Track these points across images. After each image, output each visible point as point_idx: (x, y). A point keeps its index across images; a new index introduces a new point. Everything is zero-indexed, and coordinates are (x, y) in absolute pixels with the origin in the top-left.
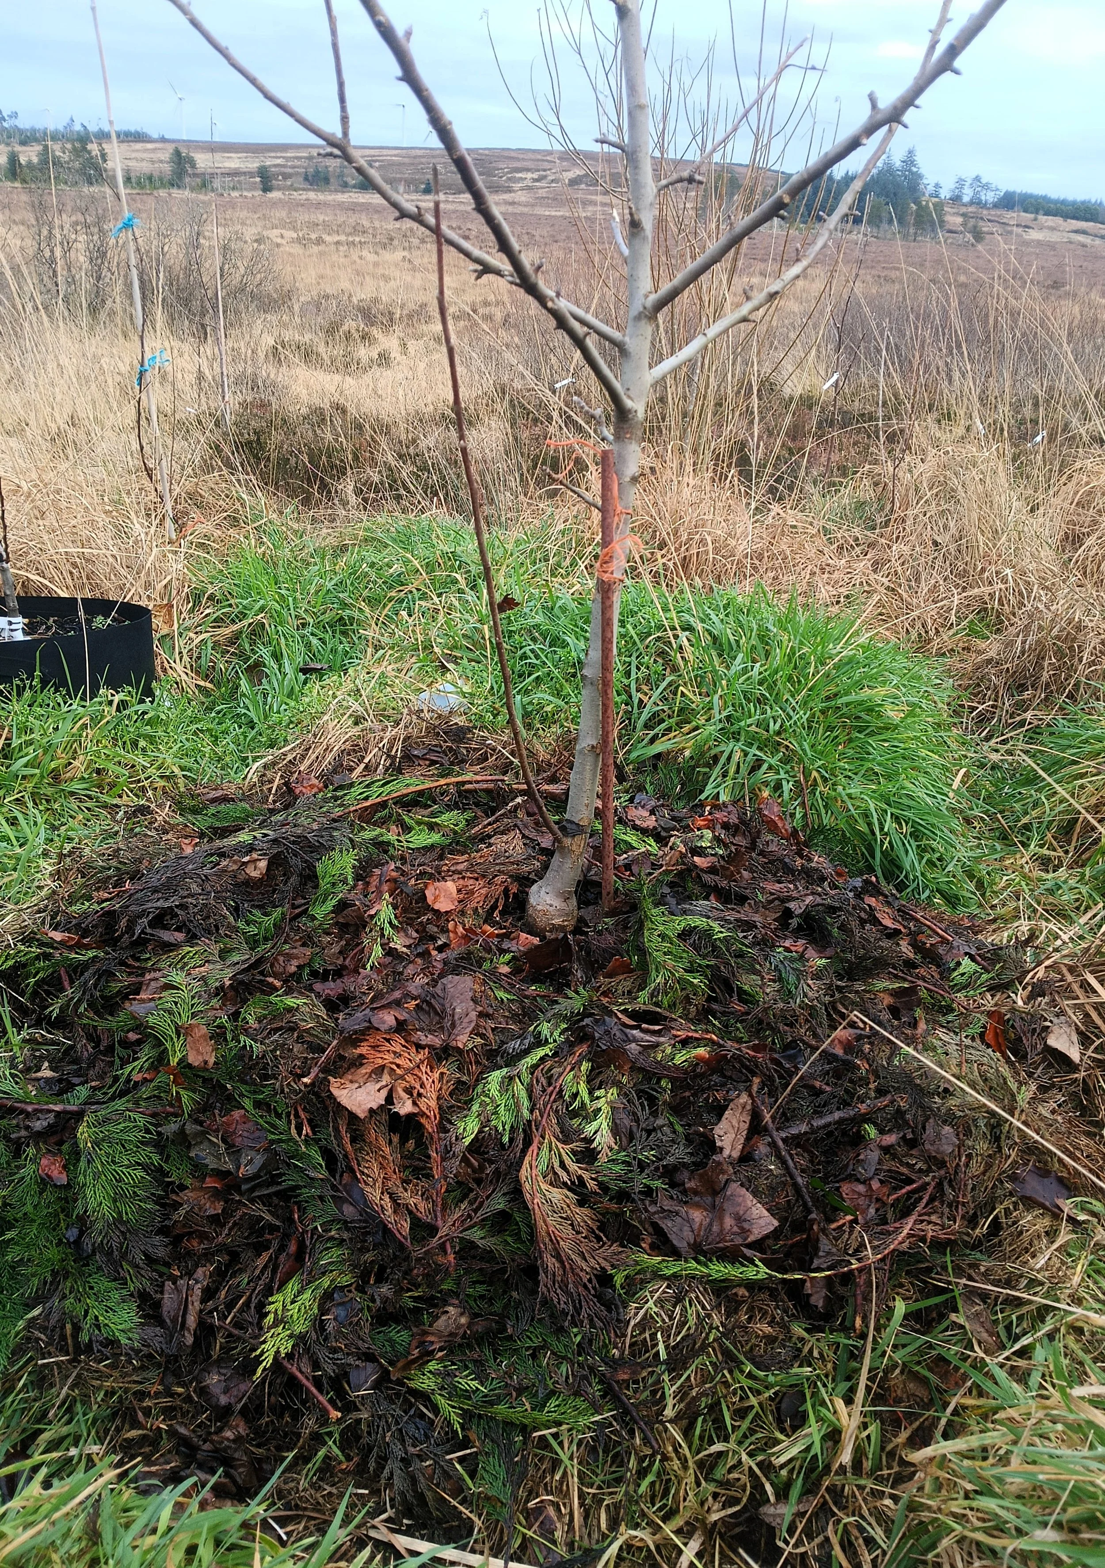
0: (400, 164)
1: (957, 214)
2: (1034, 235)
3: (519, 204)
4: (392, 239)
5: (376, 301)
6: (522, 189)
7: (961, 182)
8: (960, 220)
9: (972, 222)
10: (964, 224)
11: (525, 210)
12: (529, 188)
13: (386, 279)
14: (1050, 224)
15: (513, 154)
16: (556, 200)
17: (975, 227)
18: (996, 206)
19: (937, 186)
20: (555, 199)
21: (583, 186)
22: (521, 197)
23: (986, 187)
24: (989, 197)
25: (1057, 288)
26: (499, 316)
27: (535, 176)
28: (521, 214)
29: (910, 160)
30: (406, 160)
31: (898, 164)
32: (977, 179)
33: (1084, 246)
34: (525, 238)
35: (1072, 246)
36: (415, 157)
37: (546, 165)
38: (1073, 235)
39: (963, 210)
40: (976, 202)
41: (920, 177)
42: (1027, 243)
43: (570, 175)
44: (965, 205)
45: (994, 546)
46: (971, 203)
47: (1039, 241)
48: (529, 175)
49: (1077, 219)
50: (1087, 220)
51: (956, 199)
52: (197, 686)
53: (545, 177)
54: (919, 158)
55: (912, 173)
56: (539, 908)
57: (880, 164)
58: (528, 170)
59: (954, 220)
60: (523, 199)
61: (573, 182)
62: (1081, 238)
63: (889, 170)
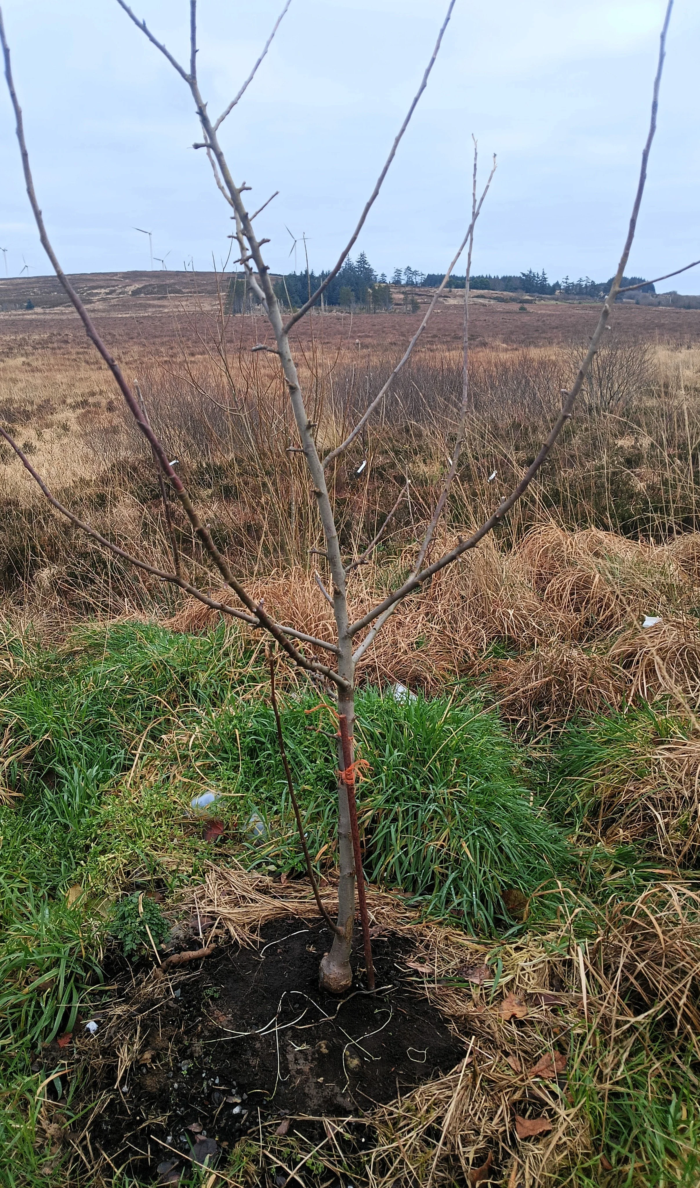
0: (6, 290)
1: (399, 292)
2: (451, 301)
3: (98, 311)
4: (11, 349)
5: (10, 401)
6: (99, 300)
7: (398, 272)
8: (402, 296)
9: (410, 297)
10: (405, 299)
11: (104, 315)
12: (103, 300)
13: (15, 381)
14: (460, 293)
15: (88, 277)
16: (125, 306)
17: (412, 300)
18: (423, 284)
19: (383, 275)
20: (123, 306)
21: (142, 295)
22: (99, 306)
23: (415, 273)
24: (418, 279)
25: (474, 339)
26: (104, 402)
27: (107, 291)
28: (101, 318)
29: (363, 260)
30: (11, 287)
31: (355, 264)
32: (408, 269)
33: (484, 305)
34: (109, 337)
35: (477, 307)
36: (17, 285)
37: (114, 283)
38: (475, 299)
39: (403, 289)
40: (410, 283)
41: (371, 271)
42: (448, 307)
43: (133, 288)
44: (403, 286)
45: (498, 594)
46: (407, 284)
47: (455, 305)
48: (103, 291)
49: (477, 289)
50: (483, 289)
51: (397, 283)
52: (12, 797)
53: (114, 291)
54: (368, 259)
55: (366, 269)
56: (332, 976)
57: (343, 265)
58: (101, 287)
59: (398, 297)
60: (101, 307)
61: (135, 293)
62: (481, 301)
63: (350, 267)
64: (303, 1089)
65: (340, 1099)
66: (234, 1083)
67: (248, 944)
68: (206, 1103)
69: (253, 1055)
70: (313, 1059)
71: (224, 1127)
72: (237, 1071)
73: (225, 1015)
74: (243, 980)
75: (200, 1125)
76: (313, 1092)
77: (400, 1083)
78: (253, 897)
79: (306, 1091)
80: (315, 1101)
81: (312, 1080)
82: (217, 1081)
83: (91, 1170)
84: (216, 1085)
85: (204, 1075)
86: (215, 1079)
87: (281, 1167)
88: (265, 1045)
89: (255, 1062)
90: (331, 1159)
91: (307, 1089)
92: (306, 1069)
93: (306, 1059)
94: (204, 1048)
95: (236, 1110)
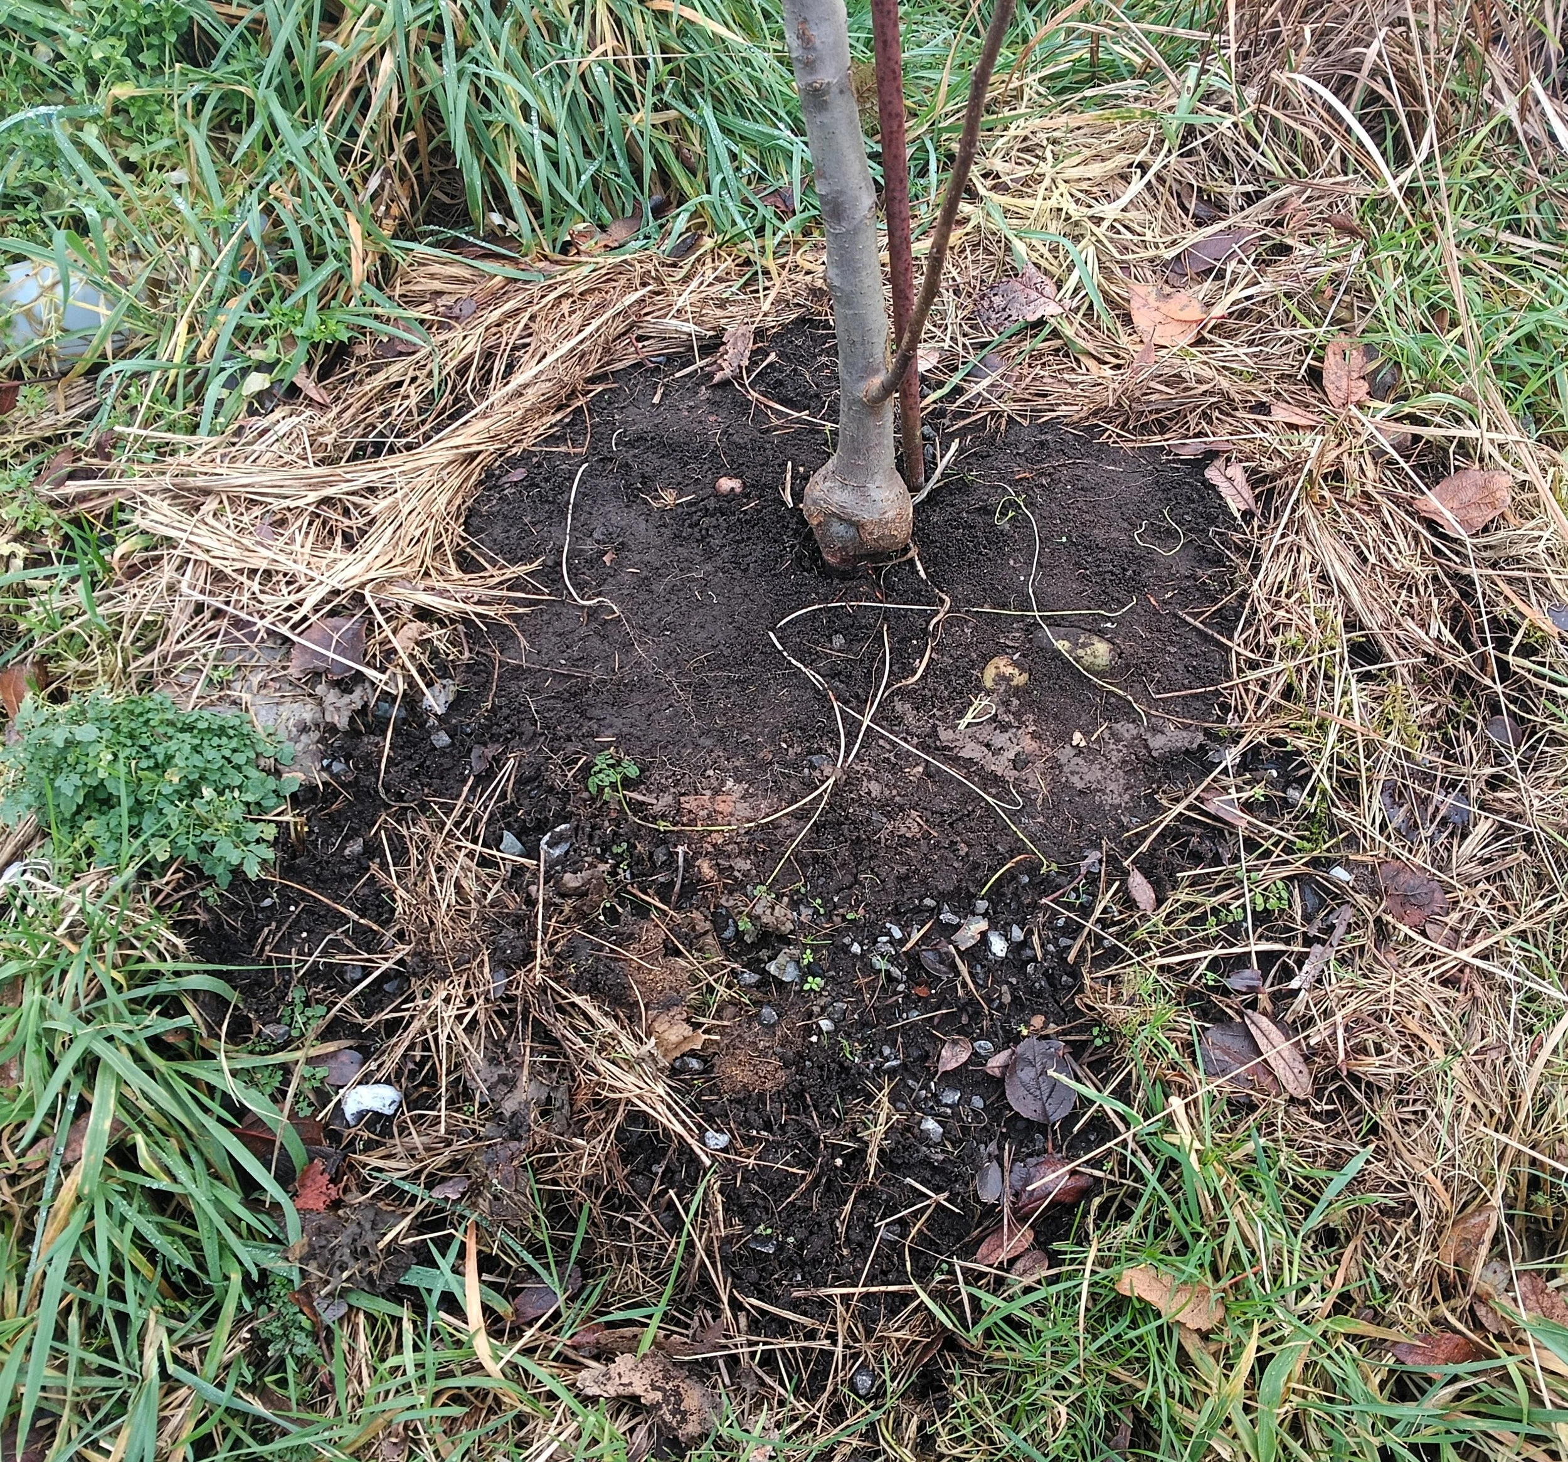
64: (1068, 786)
65: (1158, 743)
66: (928, 902)
67: (516, 602)
68: (922, 991)
69: (890, 817)
70: (1017, 715)
71: (1015, 999)
72: (905, 878)
73: (717, 792)
74: (631, 687)
75: (955, 1043)
76: (1093, 774)
77: (1195, 616)
78: (360, 483)
79: (1080, 785)
80: (1112, 786)
81: (1065, 754)
82: (897, 934)
83: (834, 1343)
84: (903, 942)
85: (856, 948)
86: (889, 933)
87: (1216, 958)
88: (887, 776)
89: (912, 825)
90: (1273, 859)
91: (1075, 779)
92: (1029, 745)
93: (1004, 728)
94: (779, 897)
95: (998, 947)
